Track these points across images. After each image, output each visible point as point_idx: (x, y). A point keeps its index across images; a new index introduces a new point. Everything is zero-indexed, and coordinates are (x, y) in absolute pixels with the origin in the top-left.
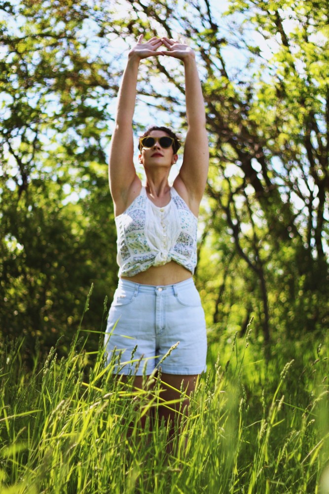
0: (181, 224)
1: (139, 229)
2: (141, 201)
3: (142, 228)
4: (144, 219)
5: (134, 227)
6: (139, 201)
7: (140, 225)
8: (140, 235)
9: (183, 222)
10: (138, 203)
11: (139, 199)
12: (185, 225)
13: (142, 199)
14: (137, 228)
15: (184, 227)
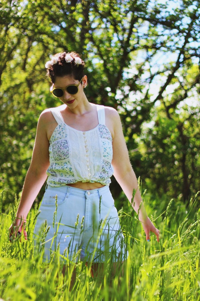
0: (103, 153)
1: (64, 159)
2: (61, 130)
3: (67, 157)
4: (67, 149)
5: (61, 157)
6: (59, 132)
7: (65, 155)
8: (66, 163)
9: (105, 151)
10: (59, 133)
11: (58, 129)
12: (107, 154)
13: (61, 128)
14: (63, 158)
15: (106, 156)
